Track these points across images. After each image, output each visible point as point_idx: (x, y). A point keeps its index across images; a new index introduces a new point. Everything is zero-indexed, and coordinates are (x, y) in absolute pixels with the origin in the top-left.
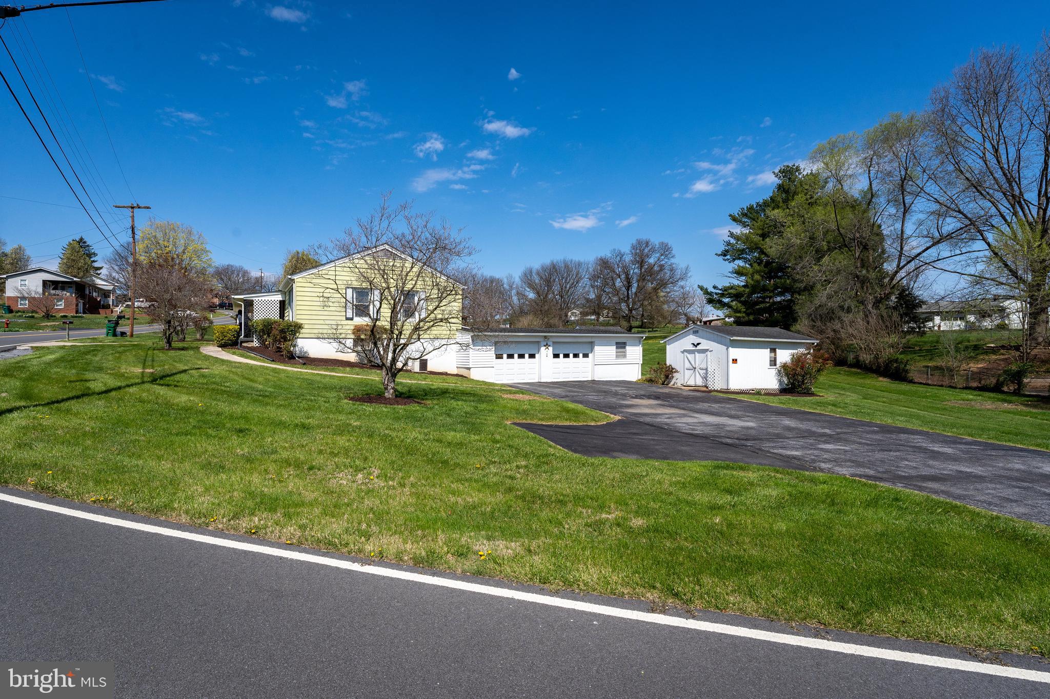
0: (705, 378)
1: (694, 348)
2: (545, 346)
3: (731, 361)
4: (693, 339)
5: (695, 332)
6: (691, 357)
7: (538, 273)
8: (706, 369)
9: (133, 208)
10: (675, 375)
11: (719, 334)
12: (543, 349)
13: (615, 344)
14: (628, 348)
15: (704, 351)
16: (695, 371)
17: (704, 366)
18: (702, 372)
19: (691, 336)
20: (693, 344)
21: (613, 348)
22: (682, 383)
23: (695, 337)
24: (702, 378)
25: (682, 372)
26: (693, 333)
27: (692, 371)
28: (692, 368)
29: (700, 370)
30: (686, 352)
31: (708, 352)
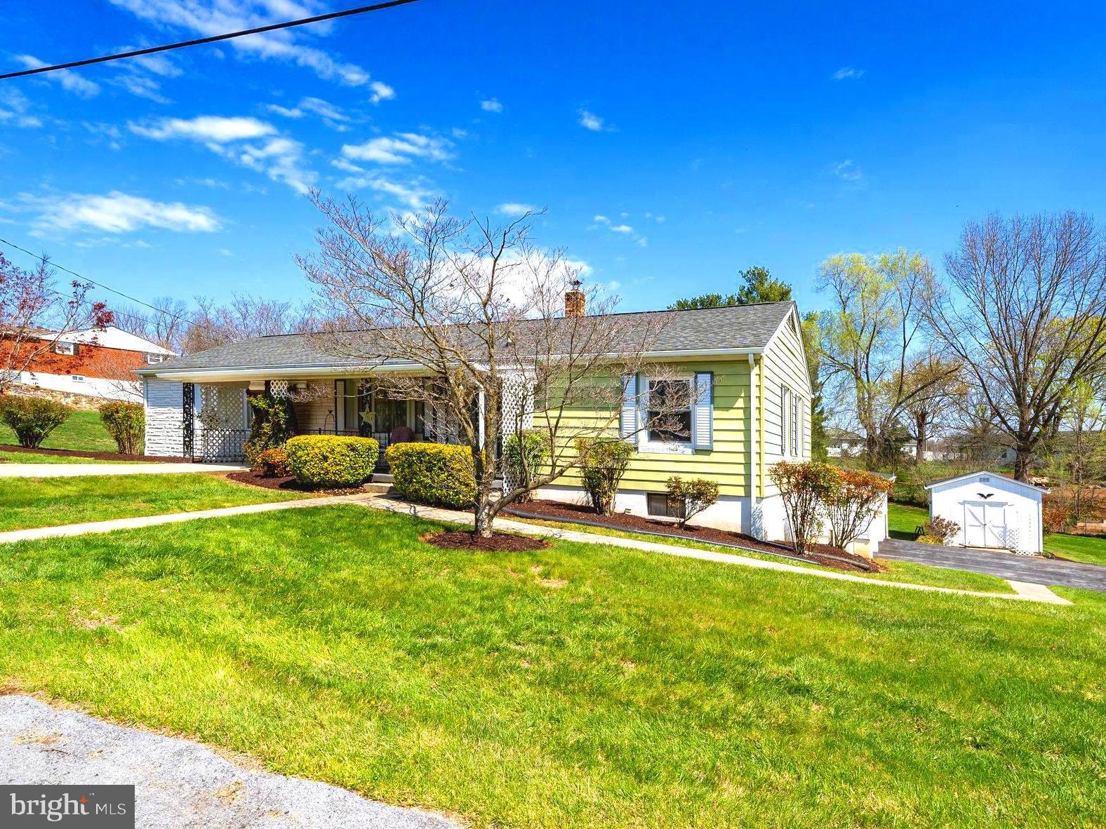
0: (1002, 537)
1: (982, 500)
4: (980, 487)
5: (984, 480)
15: (1000, 505)
16: (984, 528)
17: (1000, 523)
18: (996, 530)
19: (977, 484)
20: (980, 495)
22: (962, 542)
23: (983, 486)
24: (998, 538)
25: (963, 528)
26: (980, 481)
27: (979, 528)
28: (979, 525)
29: (993, 529)
30: (969, 504)
31: (1007, 506)
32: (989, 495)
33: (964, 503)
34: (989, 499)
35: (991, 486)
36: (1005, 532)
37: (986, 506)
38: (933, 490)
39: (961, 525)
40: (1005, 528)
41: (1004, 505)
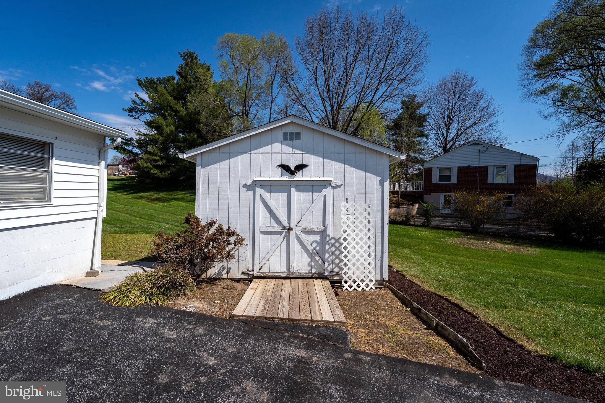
1: (286, 178)
5: (292, 137)
15: (316, 187)
16: (288, 236)
17: (317, 225)
18: (310, 239)
19: (278, 145)
20: (284, 167)
22: (250, 268)
23: (289, 148)
24: (311, 255)
25: (248, 241)
26: (285, 139)
27: (280, 237)
28: (279, 230)
29: (304, 237)
30: (261, 187)
31: (329, 188)
32: (300, 167)
33: (252, 186)
34: (299, 177)
35: (303, 149)
36: (323, 242)
37: (293, 190)
38: (198, 161)
39: (246, 234)
40: (323, 233)
41: (325, 187)
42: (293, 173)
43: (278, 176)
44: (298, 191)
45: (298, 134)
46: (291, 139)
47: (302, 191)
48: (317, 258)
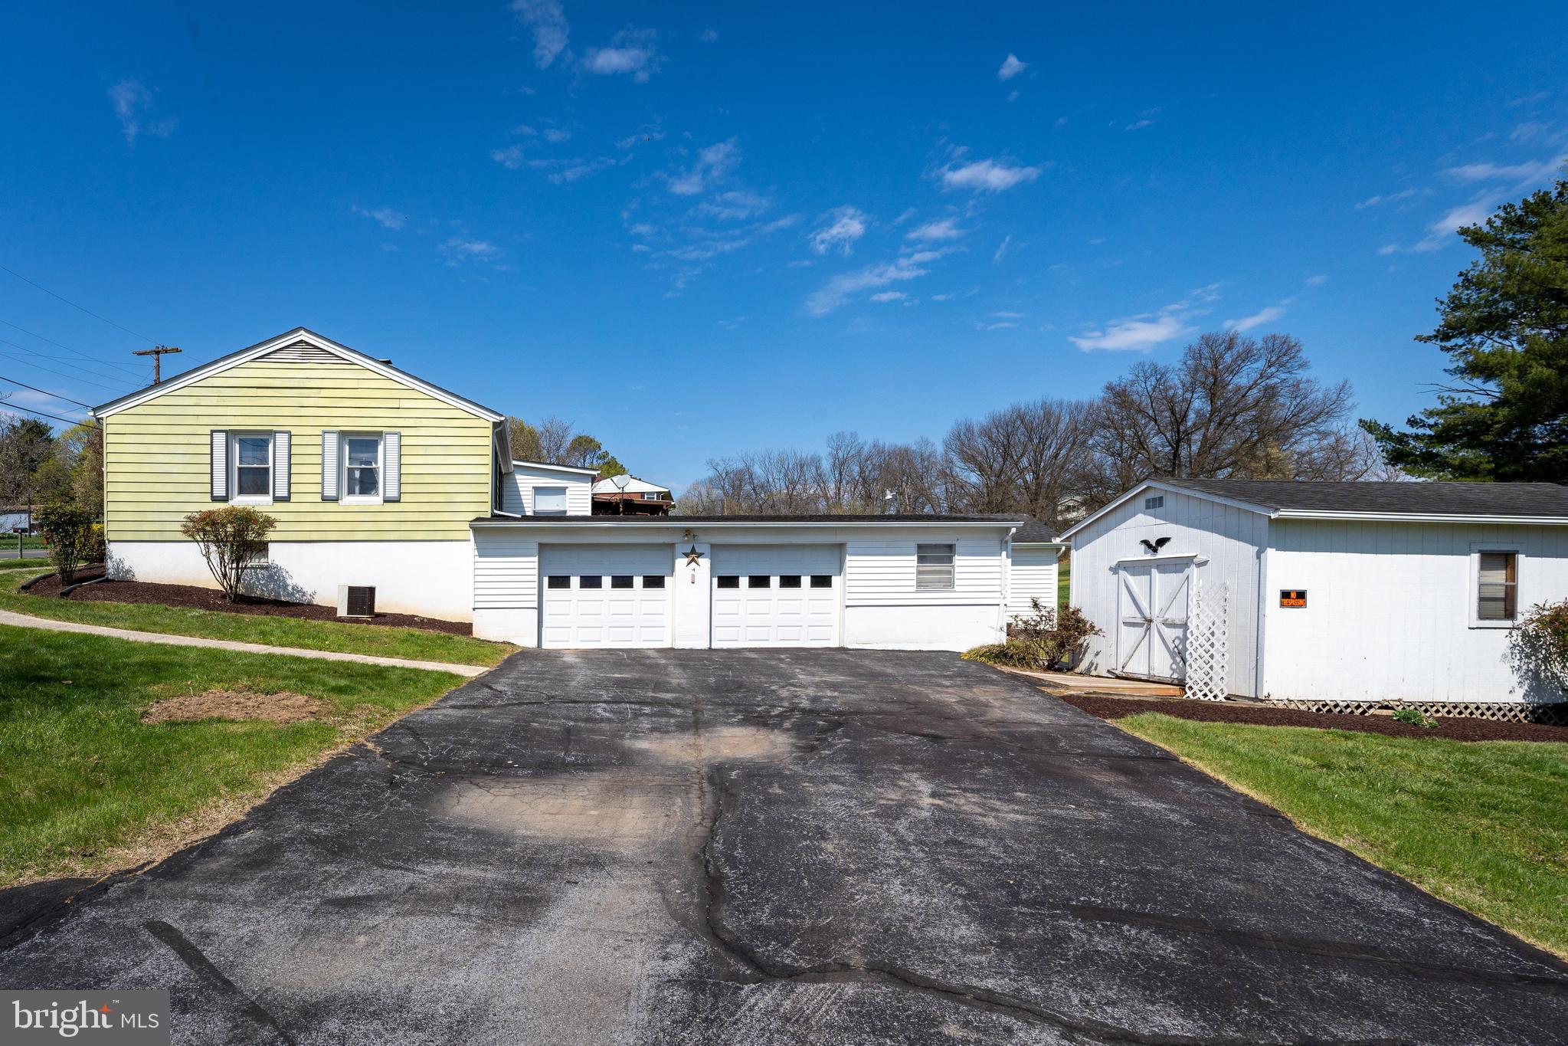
0: (1180, 655)
1: (1148, 557)
2: (687, 555)
3: (1273, 598)
4: (1143, 525)
5: (1154, 504)
6: (1137, 583)
7: (986, 433)
8: (1185, 626)
9: (158, 353)
10: (1088, 639)
11: (1229, 502)
12: (681, 563)
13: (915, 550)
14: (958, 560)
15: (1180, 565)
16: (1148, 629)
17: (1175, 614)
18: (1171, 634)
19: (1140, 516)
20: (1146, 542)
21: (908, 564)
22: (1112, 665)
23: (1151, 520)
24: (1172, 654)
26: (1148, 507)
27: (1141, 631)
28: (1141, 621)
29: (1165, 630)
30: (1125, 569)
31: (1193, 567)
32: (1162, 542)
33: (1117, 569)
35: (1166, 518)
36: (1185, 639)
41: (1188, 565)
42: (1155, 550)
43: (1141, 554)
44: (1160, 572)
45: (1161, 499)
46: (1154, 507)
47: (1164, 572)
48: (1178, 659)
